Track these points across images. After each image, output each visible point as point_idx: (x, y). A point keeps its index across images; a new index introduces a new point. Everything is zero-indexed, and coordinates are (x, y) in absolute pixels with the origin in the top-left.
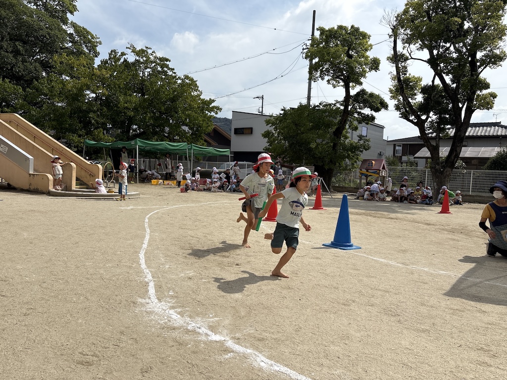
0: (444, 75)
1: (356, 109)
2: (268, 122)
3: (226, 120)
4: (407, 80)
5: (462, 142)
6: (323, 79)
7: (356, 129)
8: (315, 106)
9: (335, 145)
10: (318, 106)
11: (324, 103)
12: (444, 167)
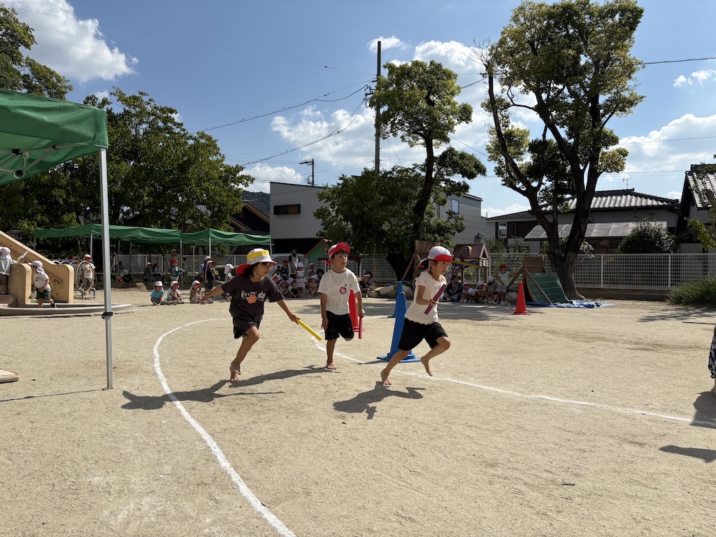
0: (558, 127)
1: (442, 176)
2: (321, 197)
3: (262, 195)
4: (510, 135)
5: (587, 216)
6: (395, 135)
7: (444, 202)
8: (386, 173)
9: (416, 227)
10: (390, 172)
11: (399, 168)
12: (566, 251)
